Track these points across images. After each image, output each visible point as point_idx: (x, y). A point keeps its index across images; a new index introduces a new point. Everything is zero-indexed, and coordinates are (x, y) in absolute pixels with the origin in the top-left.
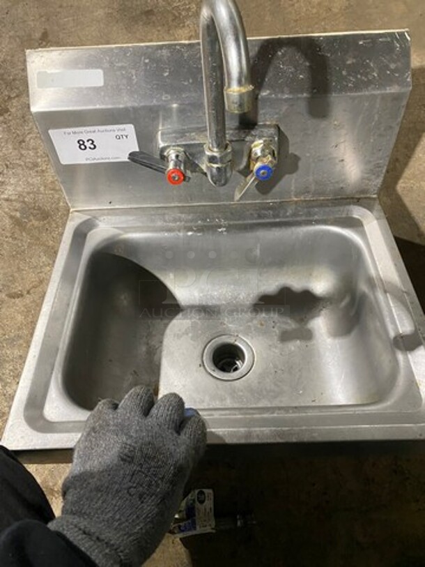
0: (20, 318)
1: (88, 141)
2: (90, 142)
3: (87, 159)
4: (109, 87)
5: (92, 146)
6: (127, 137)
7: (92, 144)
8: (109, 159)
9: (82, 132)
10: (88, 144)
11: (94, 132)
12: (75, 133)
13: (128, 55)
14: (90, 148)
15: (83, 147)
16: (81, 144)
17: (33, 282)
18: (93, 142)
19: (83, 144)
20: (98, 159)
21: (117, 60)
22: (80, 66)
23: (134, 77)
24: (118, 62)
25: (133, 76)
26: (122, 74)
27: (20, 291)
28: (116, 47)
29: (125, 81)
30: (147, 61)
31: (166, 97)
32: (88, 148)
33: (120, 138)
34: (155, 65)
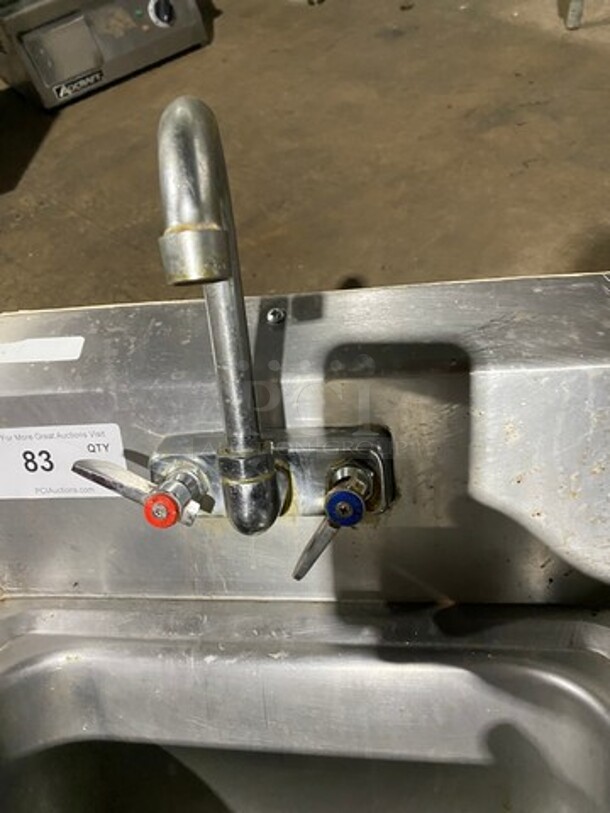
1: (40, 454)
2: (44, 456)
3: (37, 490)
4: (87, 361)
5: (47, 466)
6: (106, 447)
7: (47, 460)
8: (76, 491)
9: (30, 437)
10: (40, 461)
11: (51, 437)
12: (19, 438)
13: (131, 316)
14: (43, 468)
15: (31, 466)
16: (29, 458)
18: (49, 456)
19: (32, 460)
20: (57, 491)
21: (111, 324)
22: (53, 333)
23: (132, 346)
24: (112, 327)
25: (130, 344)
26: (114, 343)
28: (116, 308)
29: (115, 352)
30: (158, 324)
31: (178, 376)
32: (39, 468)
33: (94, 451)
34: (170, 330)
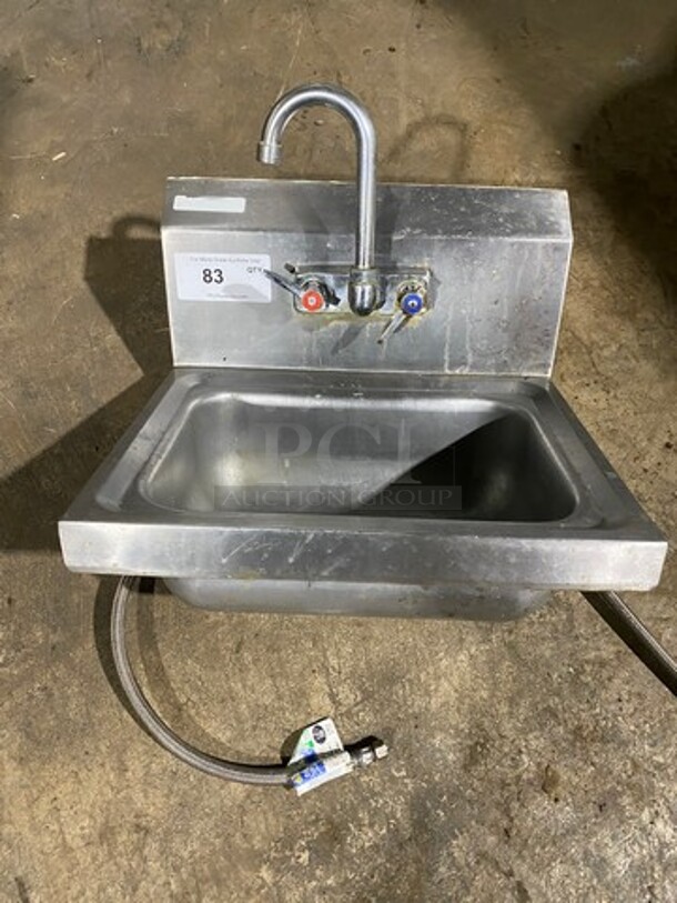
0: (558, 870)
1: (215, 271)
2: (218, 273)
5: (219, 279)
9: (210, 259)
10: (215, 276)
11: (225, 260)
14: (216, 281)
15: (208, 279)
17: (489, 875)
18: (221, 273)
19: (209, 275)
27: (513, 894)
32: (213, 281)
